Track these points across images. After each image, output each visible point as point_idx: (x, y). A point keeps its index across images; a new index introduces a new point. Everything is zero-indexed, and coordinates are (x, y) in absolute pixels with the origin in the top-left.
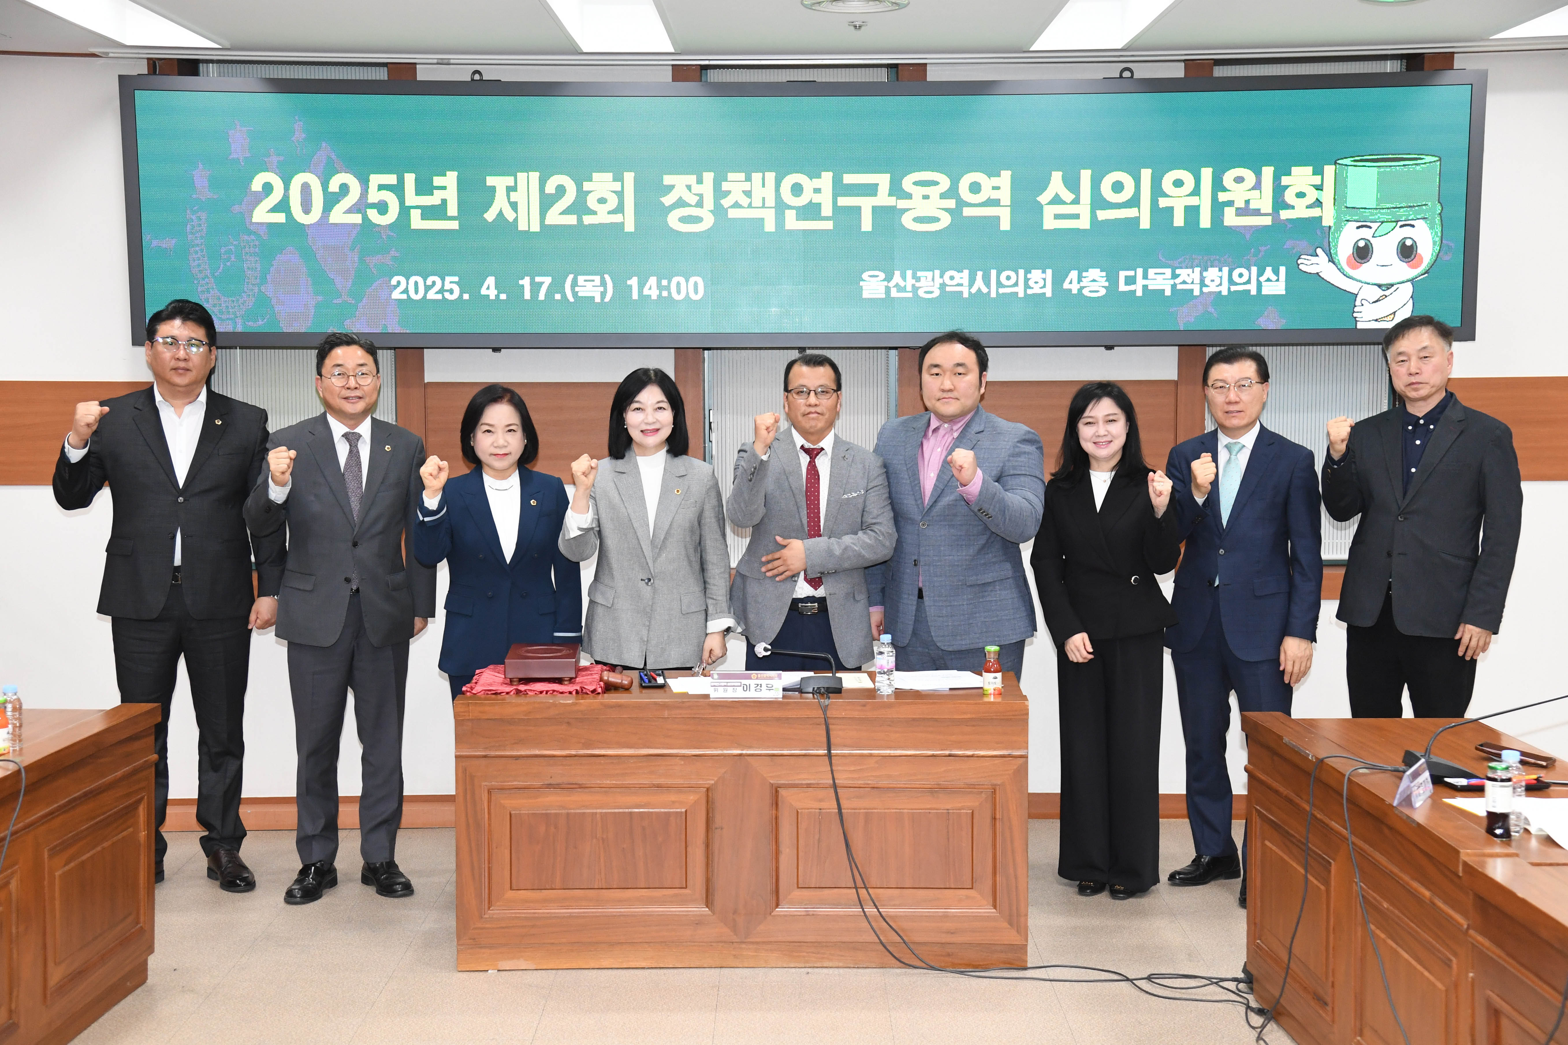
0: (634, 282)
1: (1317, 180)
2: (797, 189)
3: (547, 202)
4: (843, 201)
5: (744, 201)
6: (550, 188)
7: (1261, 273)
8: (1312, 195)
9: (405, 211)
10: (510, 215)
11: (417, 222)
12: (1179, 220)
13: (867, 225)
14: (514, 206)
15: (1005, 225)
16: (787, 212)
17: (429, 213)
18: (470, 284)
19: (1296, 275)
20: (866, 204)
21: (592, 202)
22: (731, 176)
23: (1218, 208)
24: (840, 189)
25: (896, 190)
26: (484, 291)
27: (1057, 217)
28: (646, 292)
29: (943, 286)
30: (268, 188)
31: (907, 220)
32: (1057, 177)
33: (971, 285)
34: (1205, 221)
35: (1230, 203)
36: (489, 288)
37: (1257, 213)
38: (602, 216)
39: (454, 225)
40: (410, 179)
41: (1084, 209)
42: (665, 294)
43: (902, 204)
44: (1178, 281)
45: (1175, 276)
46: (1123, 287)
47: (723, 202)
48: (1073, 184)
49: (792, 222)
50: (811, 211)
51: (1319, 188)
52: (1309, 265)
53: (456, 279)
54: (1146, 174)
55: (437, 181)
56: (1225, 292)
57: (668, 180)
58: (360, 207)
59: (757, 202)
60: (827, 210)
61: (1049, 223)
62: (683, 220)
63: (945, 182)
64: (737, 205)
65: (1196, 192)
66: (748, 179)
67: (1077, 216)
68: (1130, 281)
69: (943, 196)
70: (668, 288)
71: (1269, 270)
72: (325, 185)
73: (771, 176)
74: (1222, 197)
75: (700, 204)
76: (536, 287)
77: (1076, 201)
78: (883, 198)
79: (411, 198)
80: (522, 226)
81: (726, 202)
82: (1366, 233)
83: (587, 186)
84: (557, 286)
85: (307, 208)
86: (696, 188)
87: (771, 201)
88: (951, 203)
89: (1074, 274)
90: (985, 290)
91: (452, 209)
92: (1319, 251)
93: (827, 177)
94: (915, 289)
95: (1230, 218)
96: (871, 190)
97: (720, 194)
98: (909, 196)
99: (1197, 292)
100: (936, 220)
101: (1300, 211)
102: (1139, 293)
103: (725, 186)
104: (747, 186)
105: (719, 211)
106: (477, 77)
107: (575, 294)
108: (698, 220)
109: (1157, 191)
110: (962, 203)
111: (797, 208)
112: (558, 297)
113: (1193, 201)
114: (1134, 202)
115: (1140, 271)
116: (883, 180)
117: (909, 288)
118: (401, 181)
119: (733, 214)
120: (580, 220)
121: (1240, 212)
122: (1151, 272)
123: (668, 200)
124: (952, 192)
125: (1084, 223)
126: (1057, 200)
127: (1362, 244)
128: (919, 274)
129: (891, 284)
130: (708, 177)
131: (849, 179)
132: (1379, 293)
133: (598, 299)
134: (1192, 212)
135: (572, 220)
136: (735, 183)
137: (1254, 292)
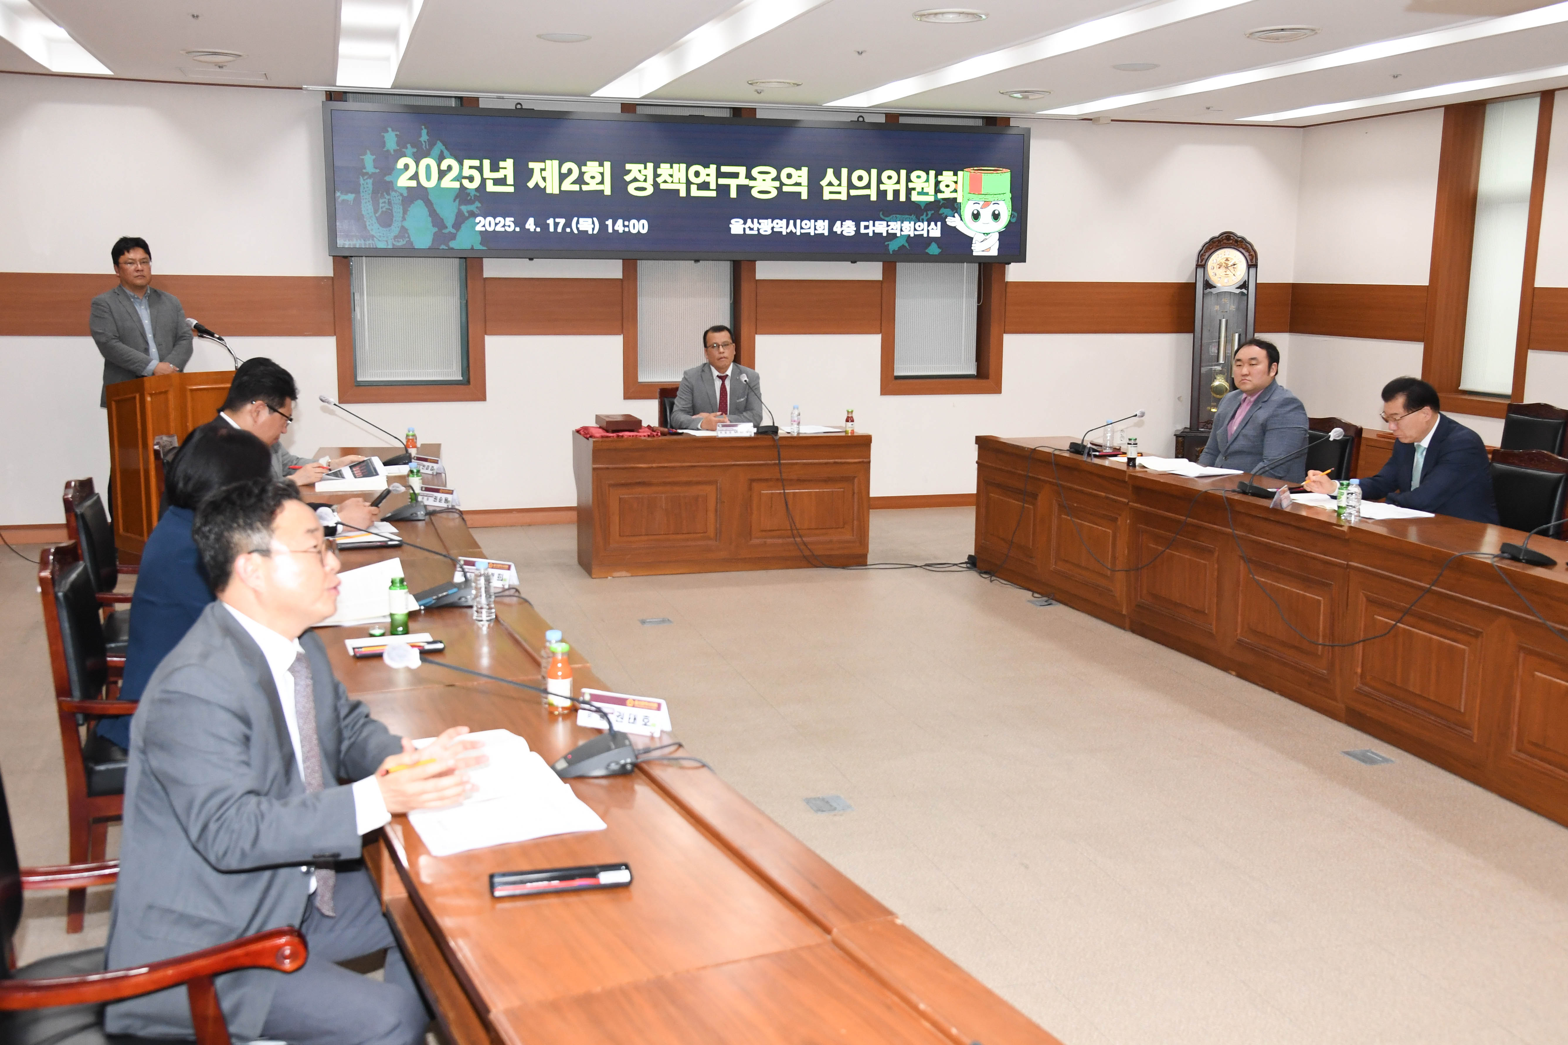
0: (609, 222)
1: (955, 179)
2: (697, 174)
3: (562, 177)
4: (722, 181)
5: (669, 179)
6: (564, 170)
7: (929, 225)
8: (953, 186)
9: (483, 181)
10: (542, 184)
11: (490, 187)
12: (890, 197)
13: (733, 194)
14: (544, 179)
15: (804, 196)
16: (692, 186)
17: (497, 182)
18: (520, 222)
19: (945, 227)
20: (733, 183)
21: (587, 178)
22: (662, 165)
23: (909, 191)
24: (720, 174)
25: (749, 176)
26: (527, 226)
27: (831, 193)
28: (616, 228)
29: (773, 228)
30: (406, 167)
31: (754, 193)
32: (830, 171)
33: (787, 228)
34: (903, 198)
35: (914, 189)
36: (530, 225)
37: (927, 194)
38: (592, 186)
39: (511, 189)
40: (487, 163)
41: (844, 189)
42: (627, 229)
43: (751, 183)
44: (889, 228)
45: (888, 226)
46: (863, 231)
47: (657, 179)
48: (838, 176)
49: (695, 192)
50: (704, 186)
51: (956, 182)
52: (951, 221)
53: (512, 219)
54: (874, 172)
55: (502, 164)
56: (912, 235)
57: (628, 166)
58: (459, 178)
59: (676, 180)
60: (713, 186)
61: (827, 196)
62: (637, 189)
63: (774, 172)
64: (665, 182)
65: (898, 182)
66: (671, 167)
67: (840, 193)
68: (867, 227)
69: (773, 180)
70: (628, 226)
71: (933, 224)
72: (439, 166)
73: (683, 166)
74: (911, 185)
75: (645, 180)
76: (556, 225)
77: (840, 185)
78: (742, 180)
79: (487, 173)
80: (548, 191)
81: (659, 180)
82: (978, 207)
83: (584, 169)
84: (568, 224)
85: (428, 178)
86: (644, 172)
87: (684, 180)
88: (777, 184)
89: (838, 223)
90: (794, 231)
91: (510, 180)
92: (956, 215)
93: (713, 167)
94: (758, 230)
95: (915, 197)
96: (735, 175)
97: (656, 175)
98: (755, 179)
99: (898, 235)
100: (768, 192)
101: (947, 194)
102: (871, 234)
103: (659, 171)
104: (671, 172)
105: (656, 185)
106: (519, 106)
107: (578, 228)
108: (644, 189)
109: (880, 182)
110: (782, 184)
111: (697, 184)
112: (568, 230)
113: (897, 187)
114: (868, 186)
115: (871, 222)
116: (742, 170)
117: (756, 229)
118: (481, 163)
119: (663, 186)
120: (581, 188)
121: (919, 193)
122: (877, 223)
123: (628, 178)
124: (777, 178)
125: (843, 197)
126: (830, 184)
127: (975, 212)
128: (760, 221)
129: (746, 226)
130: (650, 166)
131: (724, 169)
132: (984, 237)
133: (590, 232)
134: (896, 193)
135: (576, 188)
136: (664, 168)
137: (925, 235)
